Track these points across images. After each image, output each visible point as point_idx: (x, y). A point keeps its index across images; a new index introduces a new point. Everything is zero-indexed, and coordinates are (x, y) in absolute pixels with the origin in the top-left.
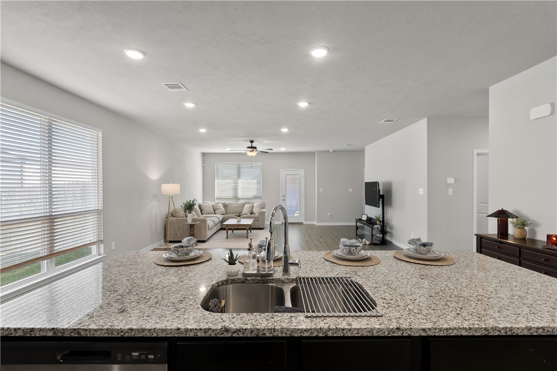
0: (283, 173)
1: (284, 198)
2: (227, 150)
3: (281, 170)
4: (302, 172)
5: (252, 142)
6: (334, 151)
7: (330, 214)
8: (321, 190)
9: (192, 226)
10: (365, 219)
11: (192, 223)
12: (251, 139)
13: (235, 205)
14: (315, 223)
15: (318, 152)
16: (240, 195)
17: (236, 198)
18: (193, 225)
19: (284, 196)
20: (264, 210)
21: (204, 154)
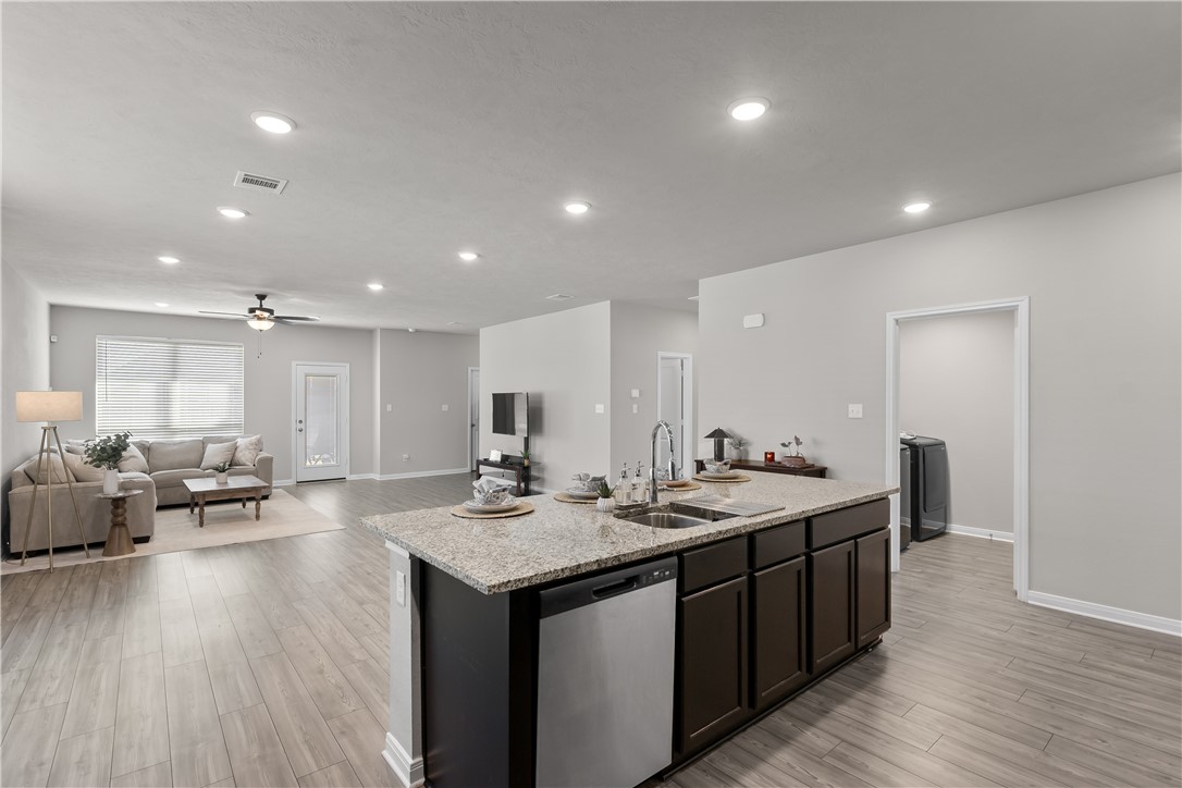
0: (299, 370)
1: (300, 426)
2: (162, 306)
3: (294, 363)
4: (344, 370)
5: (262, 297)
6: (417, 331)
7: (406, 456)
8: (389, 408)
9: (118, 503)
10: (499, 459)
11: (120, 494)
12: (262, 291)
13: (175, 447)
14: (377, 477)
15: (383, 330)
16: (177, 420)
17: (167, 429)
18: (123, 499)
19: (301, 422)
20: (263, 454)
21: (53, 307)
